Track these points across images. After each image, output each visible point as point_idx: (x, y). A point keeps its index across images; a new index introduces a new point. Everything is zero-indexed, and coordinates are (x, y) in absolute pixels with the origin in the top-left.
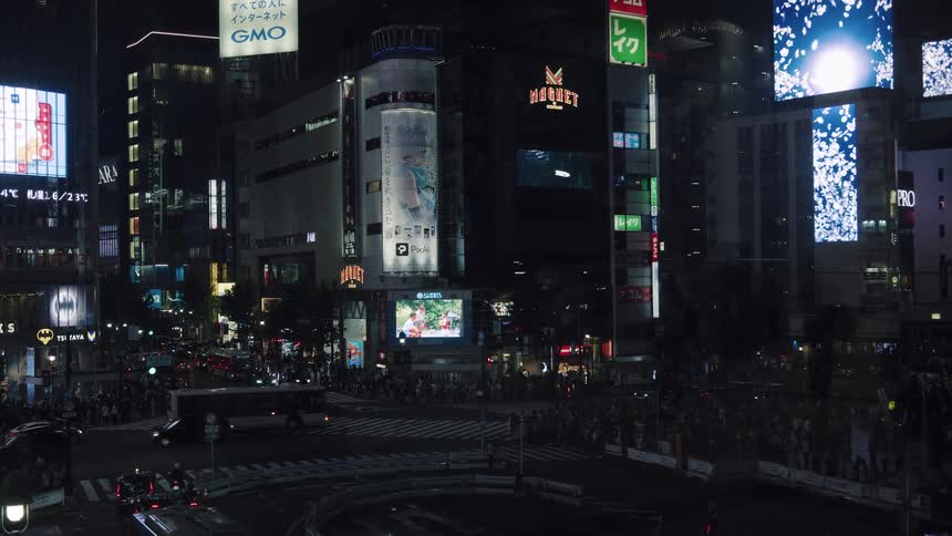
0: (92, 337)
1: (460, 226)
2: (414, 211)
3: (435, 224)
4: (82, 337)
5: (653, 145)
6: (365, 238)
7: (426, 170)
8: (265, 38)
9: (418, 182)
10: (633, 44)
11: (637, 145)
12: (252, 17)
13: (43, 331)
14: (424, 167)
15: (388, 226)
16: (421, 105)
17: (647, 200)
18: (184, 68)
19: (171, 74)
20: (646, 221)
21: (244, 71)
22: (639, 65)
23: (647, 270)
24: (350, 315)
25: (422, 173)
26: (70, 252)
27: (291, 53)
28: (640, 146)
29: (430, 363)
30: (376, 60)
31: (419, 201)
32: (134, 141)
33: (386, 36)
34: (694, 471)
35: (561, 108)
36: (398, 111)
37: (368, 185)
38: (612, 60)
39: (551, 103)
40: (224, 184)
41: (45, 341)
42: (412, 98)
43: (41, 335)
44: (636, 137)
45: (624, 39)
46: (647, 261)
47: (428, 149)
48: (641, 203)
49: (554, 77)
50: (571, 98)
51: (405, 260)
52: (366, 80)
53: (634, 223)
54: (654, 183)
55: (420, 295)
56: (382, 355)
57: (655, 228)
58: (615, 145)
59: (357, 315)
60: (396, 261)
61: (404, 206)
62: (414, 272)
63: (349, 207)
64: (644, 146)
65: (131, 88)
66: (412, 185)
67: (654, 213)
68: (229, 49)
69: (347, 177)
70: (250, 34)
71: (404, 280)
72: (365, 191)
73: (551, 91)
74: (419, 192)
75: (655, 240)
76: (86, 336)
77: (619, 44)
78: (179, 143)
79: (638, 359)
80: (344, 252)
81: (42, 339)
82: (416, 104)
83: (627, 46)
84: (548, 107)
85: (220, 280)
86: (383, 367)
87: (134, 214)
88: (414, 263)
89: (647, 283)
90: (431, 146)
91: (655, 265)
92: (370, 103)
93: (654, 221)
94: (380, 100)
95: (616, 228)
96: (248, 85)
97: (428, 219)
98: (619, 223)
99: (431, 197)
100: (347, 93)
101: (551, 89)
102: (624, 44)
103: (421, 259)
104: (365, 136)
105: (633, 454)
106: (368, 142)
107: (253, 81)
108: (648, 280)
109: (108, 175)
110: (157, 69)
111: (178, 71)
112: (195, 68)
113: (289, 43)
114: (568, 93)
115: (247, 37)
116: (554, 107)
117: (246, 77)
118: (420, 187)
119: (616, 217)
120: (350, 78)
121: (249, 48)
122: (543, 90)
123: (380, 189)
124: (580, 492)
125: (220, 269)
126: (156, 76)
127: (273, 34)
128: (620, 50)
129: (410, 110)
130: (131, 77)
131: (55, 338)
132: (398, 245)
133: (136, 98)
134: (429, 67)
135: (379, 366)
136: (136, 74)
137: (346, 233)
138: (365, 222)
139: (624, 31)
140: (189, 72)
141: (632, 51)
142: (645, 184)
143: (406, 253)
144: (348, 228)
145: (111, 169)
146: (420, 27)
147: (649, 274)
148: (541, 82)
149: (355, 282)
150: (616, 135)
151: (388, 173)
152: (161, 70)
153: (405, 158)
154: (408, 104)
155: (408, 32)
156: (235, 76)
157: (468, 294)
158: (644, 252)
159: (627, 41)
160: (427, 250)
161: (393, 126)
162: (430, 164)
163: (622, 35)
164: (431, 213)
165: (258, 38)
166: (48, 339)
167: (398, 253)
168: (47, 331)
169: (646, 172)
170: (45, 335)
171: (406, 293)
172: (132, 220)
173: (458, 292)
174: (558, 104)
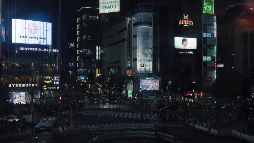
0: (58, 88)
1: (159, 59)
2: (146, 55)
3: (152, 58)
4: (55, 88)
5: (215, 36)
6: (133, 62)
7: (149, 43)
8: (111, 8)
9: (147, 46)
10: (210, 7)
11: (210, 36)
12: (108, 2)
13: (45, 86)
14: (148, 43)
15: (138, 59)
16: (148, 25)
17: (213, 52)
18: (91, 17)
19: (88, 18)
20: (213, 58)
21: (106, 17)
22: (211, 13)
23: (213, 72)
24: (129, 83)
25: (148, 44)
26: (52, 65)
27: (118, 12)
28: (211, 36)
29: (149, 97)
30: (136, 13)
31: (147, 52)
32: (78, 36)
33: (139, 6)
34: (212, 132)
35: (188, 26)
36: (142, 27)
37: (134, 47)
38: (203, 12)
39: (185, 24)
40: (100, 47)
41: (45, 89)
42: (146, 23)
43: (44, 87)
44: (210, 34)
45: (207, 6)
46: (213, 70)
47: (150, 38)
48: (211, 53)
49: (186, 17)
50: (191, 23)
51: (143, 68)
52: (134, 18)
53: (209, 59)
54: (215, 47)
55: (147, 78)
56: (136, 95)
57: (215, 60)
58: (204, 36)
59: (131, 84)
60: (141, 69)
61: (143, 53)
62: (145, 72)
63: (129, 54)
64: (213, 37)
65: (78, 22)
66: (145, 47)
67: (215, 56)
68: (102, 11)
69: (128, 45)
70: (107, 7)
71: (143, 74)
72: (133, 49)
73: (185, 21)
74: (147, 49)
75: (215, 63)
76: (56, 88)
77: (205, 8)
78: (89, 37)
79: (210, 97)
80: (127, 66)
81: (44, 88)
82: (147, 25)
83: (208, 8)
84: (184, 25)
85: (98, 73)
86: (137, 98)
87: (78, 55)
88: (145, 69)
89: (213, 76)
90: (151, 37)
91: (215, 71)
92: (135, 25)
93: (215, 58)
94: (137, 24)
95: (204, 60)
96: (106, 21)
97: (150, 57)
98: (205, 58)
99: (151, 51)
100: (129, 22)
101: (185, 20)
102: (207, 8)
103: (148, 68)
104: (133, 34)
105: (196, 126)
106: (134, 36)
107: (108, 20)
108: (213, 75)
109: (72, 45)
110: (84, 17)
111: (90, 17)
112: (94, 17)
113: (117, 9)
114: (190, 21)
115: (106, 8)
116: (186, 25)
117: (106, 19)
118: (148, 48)
119: (204, 57)
120: (129, 18)
121: (107, 11)
122: (183, 21)
123: (137, 49)
124: (173, 138)
125: (98, 70)
126: (84, 19)
127: (113, 7)
128: (206, 9)
129: (145, 27)
130: (78, 19)
131: (48, 88)
132: (141, 64)
133: (79, 25)
134: (151, 15)
135: (135, 98)
136: (79, 18)
137: (128, 61)
138: (133, 58)
139: (207, 4)
140: (92, 18)
141: (209, 9)
142: (213, 47)
143: (143, 67)
144: (129, 60)
145: (73, 44)
146: (148, 4)
147: (213, 73)
148: (182, 19)
149: (130, 74)
150: (204, 33)
151: (139, 44)
152: (85, 17)
153: (143, 40)
154: (145, 25)
155: (145, 5)
156: (103, 18)
157: (160, 78)
158: (212, 67)
159: (208, 7)
160: (149, 66)
161: (140, 31)
162: (151, 42)
163: (207, 5)
164: (151, 55)
165: (109, 8)
166: (46, 88)
167: (141, 67)
168: (46, 86)
169: (213, 44)
170: (45, 87)
171: (143, 78)
172: (78, 57)
173: (158, 78)
174: (187, 25)
